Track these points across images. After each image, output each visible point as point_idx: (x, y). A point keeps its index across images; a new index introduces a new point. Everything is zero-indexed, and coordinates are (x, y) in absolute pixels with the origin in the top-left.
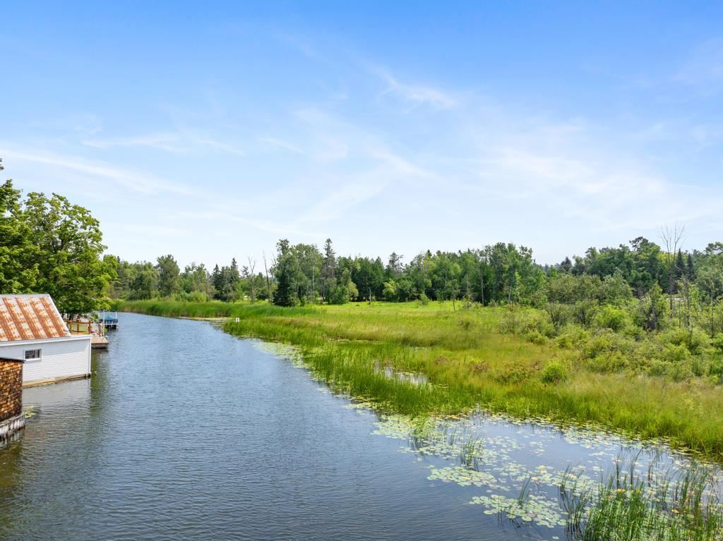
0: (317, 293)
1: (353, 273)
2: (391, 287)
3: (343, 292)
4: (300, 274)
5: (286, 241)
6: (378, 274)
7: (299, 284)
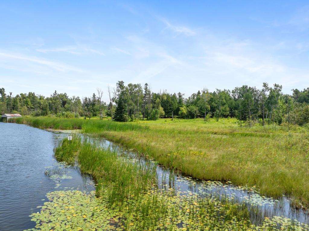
0: (141, 113)
1: (162, 101)
2: (184, 110)
3: (156, 113)
4: (130, 102)
5: (122, 82)
6: (174, 103)
7: (130, 107)
